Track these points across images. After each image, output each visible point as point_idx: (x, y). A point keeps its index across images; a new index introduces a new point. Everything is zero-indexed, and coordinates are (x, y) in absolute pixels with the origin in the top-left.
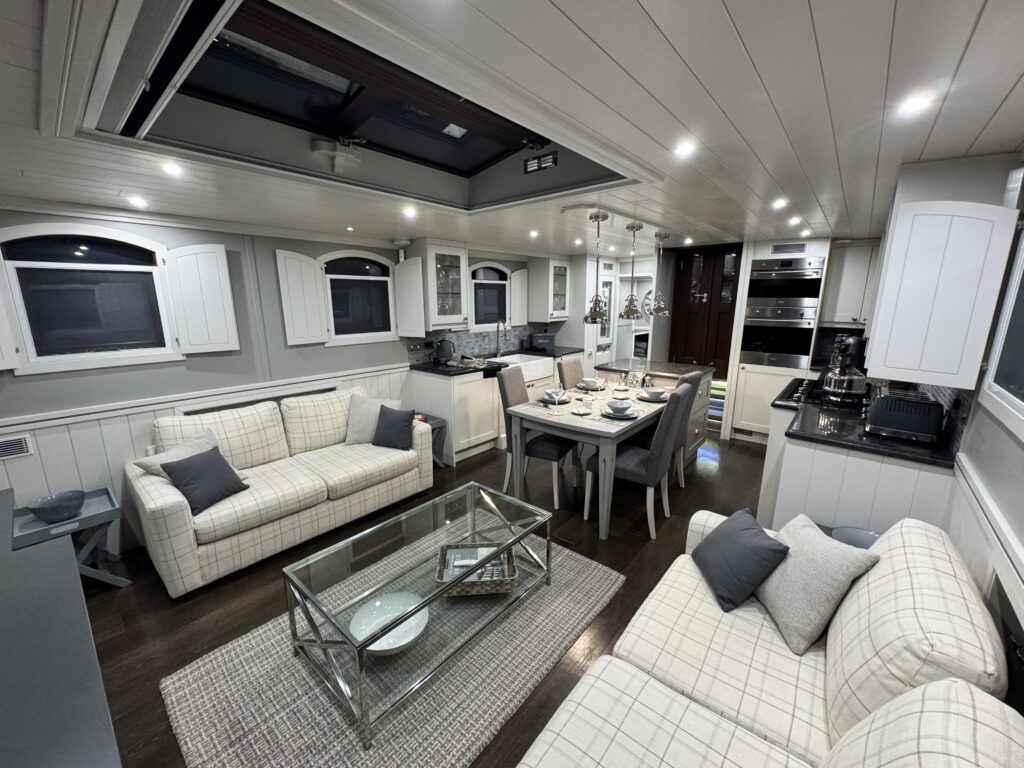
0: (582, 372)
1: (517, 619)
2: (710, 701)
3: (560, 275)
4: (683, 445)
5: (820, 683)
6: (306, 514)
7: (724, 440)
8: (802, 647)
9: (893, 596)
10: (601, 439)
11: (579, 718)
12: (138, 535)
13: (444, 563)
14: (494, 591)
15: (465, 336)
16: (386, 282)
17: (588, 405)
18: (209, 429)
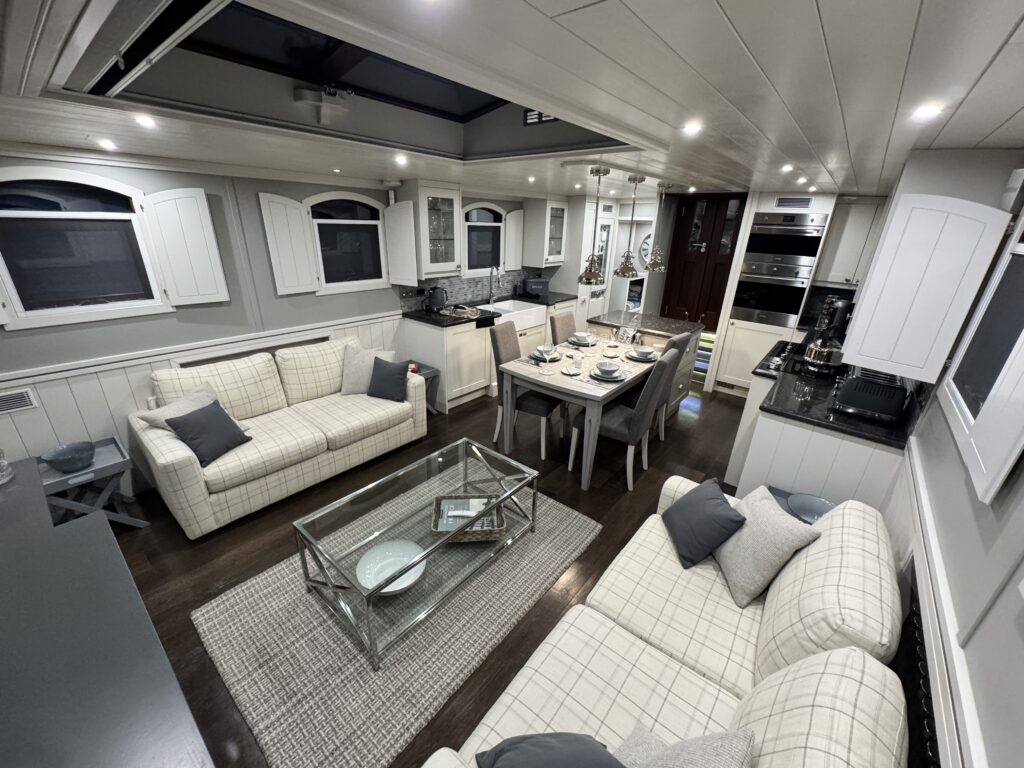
0: (574, 326)
1: (504, 563)
2: (663, 645)
3: (558, 216)
4: (667, 402)
5: (754, 633)
6: (309, 463)
7: (707, 392)
8: (745, 602)
9: (823, 572)
10: (588, 402)
11: (555, 658)
12: (148, 478)
13: (439, 512)
14: (484, 539)
15: (458, 282)
16: (376, 226)
17: (578, 365)
18: (207, 383)
